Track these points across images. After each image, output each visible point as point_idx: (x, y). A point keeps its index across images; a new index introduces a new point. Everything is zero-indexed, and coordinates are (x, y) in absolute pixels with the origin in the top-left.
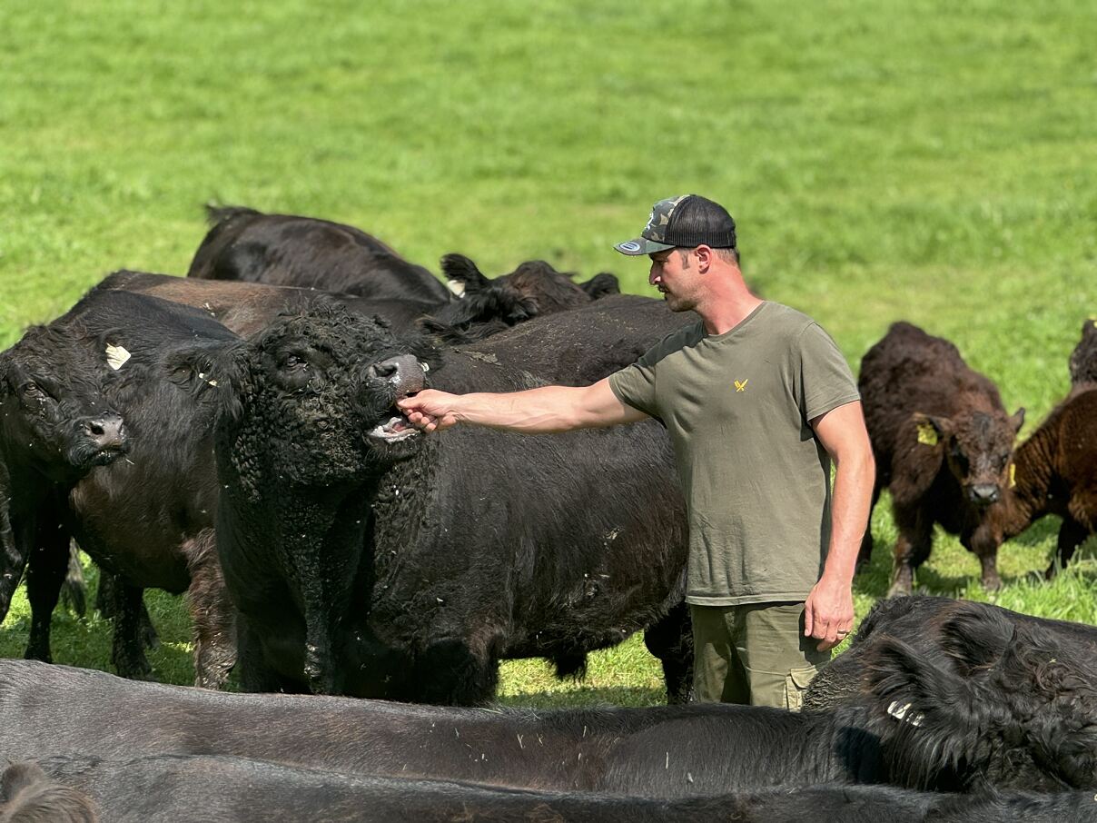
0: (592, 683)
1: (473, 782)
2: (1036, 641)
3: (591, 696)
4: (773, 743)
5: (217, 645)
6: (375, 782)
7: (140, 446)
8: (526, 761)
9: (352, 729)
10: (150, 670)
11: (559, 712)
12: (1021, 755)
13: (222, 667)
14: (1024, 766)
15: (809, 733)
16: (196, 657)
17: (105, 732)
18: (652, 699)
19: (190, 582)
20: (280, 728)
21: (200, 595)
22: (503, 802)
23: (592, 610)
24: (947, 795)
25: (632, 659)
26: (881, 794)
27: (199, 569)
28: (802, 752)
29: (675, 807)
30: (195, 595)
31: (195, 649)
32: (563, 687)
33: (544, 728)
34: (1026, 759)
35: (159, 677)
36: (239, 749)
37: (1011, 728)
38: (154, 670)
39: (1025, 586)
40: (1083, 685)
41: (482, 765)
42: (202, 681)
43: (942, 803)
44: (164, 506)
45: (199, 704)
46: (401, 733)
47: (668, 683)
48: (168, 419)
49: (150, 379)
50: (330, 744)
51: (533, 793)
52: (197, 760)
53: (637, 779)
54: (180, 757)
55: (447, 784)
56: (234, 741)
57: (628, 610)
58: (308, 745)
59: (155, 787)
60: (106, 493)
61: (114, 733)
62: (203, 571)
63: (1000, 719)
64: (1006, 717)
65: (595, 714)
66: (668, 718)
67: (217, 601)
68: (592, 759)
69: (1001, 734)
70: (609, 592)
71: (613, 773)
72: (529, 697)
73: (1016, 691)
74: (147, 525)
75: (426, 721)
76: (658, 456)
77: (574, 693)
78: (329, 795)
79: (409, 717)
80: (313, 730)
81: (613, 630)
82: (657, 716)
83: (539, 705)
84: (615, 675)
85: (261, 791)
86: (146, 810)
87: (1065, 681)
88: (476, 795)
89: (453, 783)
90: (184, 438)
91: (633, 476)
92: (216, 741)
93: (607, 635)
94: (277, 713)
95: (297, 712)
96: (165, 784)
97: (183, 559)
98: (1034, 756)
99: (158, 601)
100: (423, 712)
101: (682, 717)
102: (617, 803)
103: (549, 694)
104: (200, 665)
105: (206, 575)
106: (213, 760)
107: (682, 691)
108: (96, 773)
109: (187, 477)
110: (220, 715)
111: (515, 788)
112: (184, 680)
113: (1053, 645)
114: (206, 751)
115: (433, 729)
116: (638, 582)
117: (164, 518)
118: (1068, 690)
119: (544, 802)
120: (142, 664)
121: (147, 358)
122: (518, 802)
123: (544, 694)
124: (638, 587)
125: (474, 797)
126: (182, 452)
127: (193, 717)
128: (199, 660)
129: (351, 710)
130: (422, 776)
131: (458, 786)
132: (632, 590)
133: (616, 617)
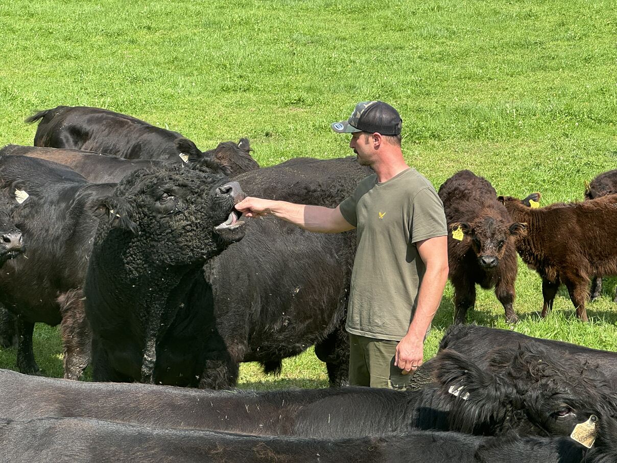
0: (287, 376)
1: (222, 431)
2: (532, 350)
3: (286, 384)
4: (388, 408)
5: (77, 356)
6: (167, 431)
7: (32, 242)
8: (250, 420)
9: (153, 402)
10: (39, 370)
11: (269, 392)
12: (521, 414)
13: (80, 367)
14: (523, 420)
15: (408, 403)
16: (65, 362)
17: (14, 404)
18: (321, 385)
19: (61, 320)
20: (112, 402)
21: (67, 327)
22: (239, 442)
23: (286, 333)
24: (489, 437)
25: (310, 363)
26: (452, 437)
27: (67, 312)
28: (404, 414)
29: (336, 444)
30: (64, 327)
31: (64, 358)
32: (271, 378)
33: (260, 401)
34: (524, 416)
35: (44, 373)
36: (89, 414)
37: (516, 398)
38: (41, 369)
39: (531, 320)
40: (556, 374)
41: (226, 422)
42: (68, 376)
43: (487, 442)
44: (46, 276)
45: (66, 388)
46: (180, 404)
47: (330, 376)
48: (49, 227)
49: (39, 204)
50: (141, 411)
51: (256, 437)
52: (66, 420)
53: (312, 429)
54: (57, 419)
55: (208, 432)
56: (86, 409)
57: (305, 334)
58: (128, 411)
59: (43, 436)
60: (13, 268)
61: (18, 405)
62: (69, 313)
63: (510, 394)
64: (513, 393)
65: (288, 393)
66: (330, 395)
67: (77, 330)
68: (287, 418)
69: (511, 402)
70: (295, 323)
71: (299, 426)
72: (252, 384)
73: (518, 378)
74: (36, 287)
75: (194, 397)
76: (320, 247)
77: (278, 381)
78: (141, 439)
79: (185, 395)
80: (131, 403)
81: (297, 345)
82: (323, 394)
83: (257, 388)
84: (300, 371)
85: (103, 437)
86: (39, 449)
87: (546, 371)
88: (224, 438)
89: (211, 431)
90: (58, 238)
91: (307, 258)
92: (76, 409)
93: (294, 348)
94: (111, 393)
95: (122, 393)
96: (49, 434)
97: (58, 306)
98: (528, 414)
99: (43, 331)
100: (192, 393)
101: (337, 394)
102: (304, 442)
103: (263, 382)
104: (67, 367)
105: (70, 316)
106: (76, 420)
107: (337, 380)
108: (9, 428)
109: (60, 260)
110: (78, 394)
111: (245, 434)
112: (58, 375)
113: (542, 352)
114: (70, 415)
115: (198, 402)
116: (310, 317)
117: (46, 283)
118: (547, 377)
119: (261, 441)
120: (34, 367)
121: (37, 193)
122: (247, 442)
123: (260, 382)
124: (311, 320)
125: (223, 439)
126: (57, 246)
127: (63, 396)
128: (67, 364)
129: (152, 392)
130: (193, 428)
131: (213, 433)
132: (307, 322)
133: (299, 337)
